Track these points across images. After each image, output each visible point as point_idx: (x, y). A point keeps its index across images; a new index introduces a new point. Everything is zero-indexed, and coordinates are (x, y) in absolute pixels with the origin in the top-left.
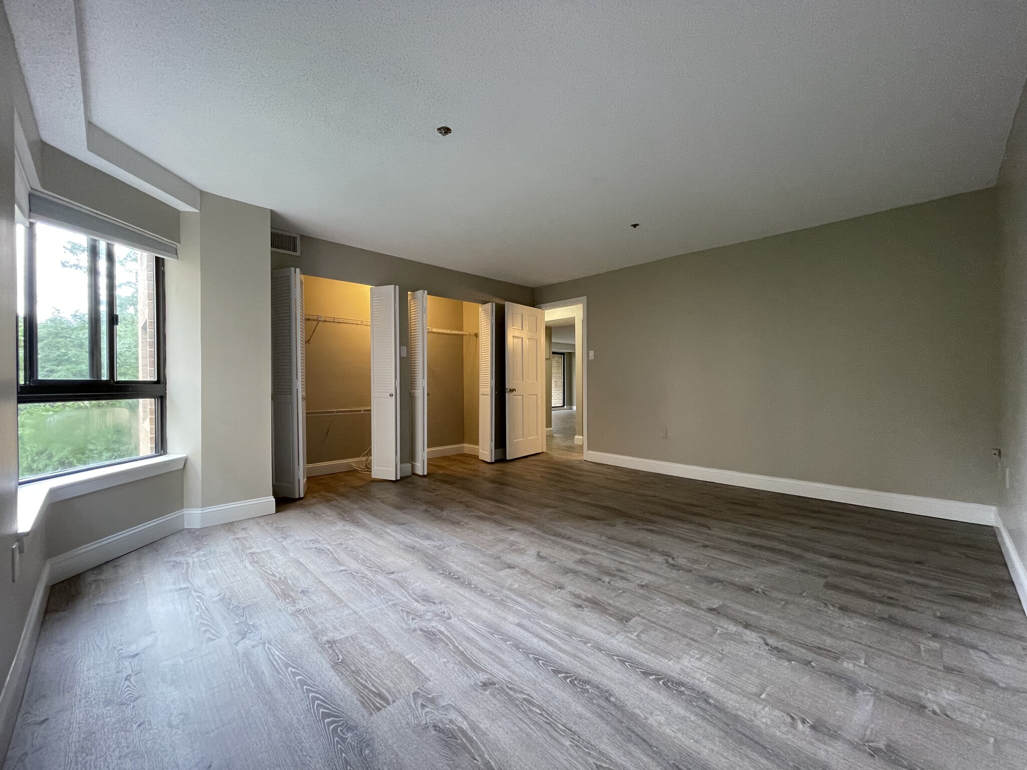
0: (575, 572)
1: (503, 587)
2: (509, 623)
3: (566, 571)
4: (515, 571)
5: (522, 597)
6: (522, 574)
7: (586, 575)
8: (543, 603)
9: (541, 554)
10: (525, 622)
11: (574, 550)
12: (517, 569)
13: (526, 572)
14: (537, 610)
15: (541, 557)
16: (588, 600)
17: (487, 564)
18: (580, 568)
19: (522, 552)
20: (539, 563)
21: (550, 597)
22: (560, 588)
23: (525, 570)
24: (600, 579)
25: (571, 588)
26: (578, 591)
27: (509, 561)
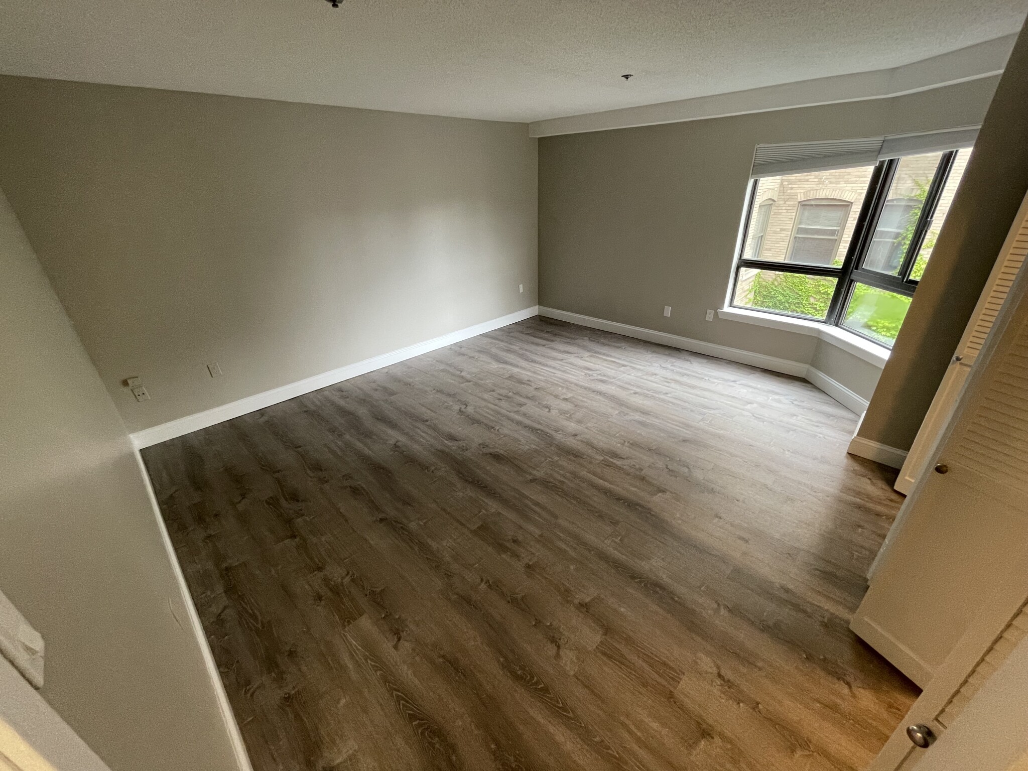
0: (528, 398)
1: (567, 388)
2: (559, 374)
3: (532, 398)
4: (563, 397)
5: (555, 384)
6: (558, 395)
7: (521, 396)
8: (546, 381)
9: (548, 410)
10: (553, 375)
11: (524, 415)
12: (561, 398)
13: (556, 397)
14: (548, 379)
15: (547, 407)
16: (524, 384)
17: (582, 401)
18: (523, 400)
19: (563, 412)
20: (549, 403)
21: (543, 384)
22: (537, 388)
23: (556, 398)
24: (514, 394)
25: (532, 389)
26: (527, 387)
27: (568, 403)
